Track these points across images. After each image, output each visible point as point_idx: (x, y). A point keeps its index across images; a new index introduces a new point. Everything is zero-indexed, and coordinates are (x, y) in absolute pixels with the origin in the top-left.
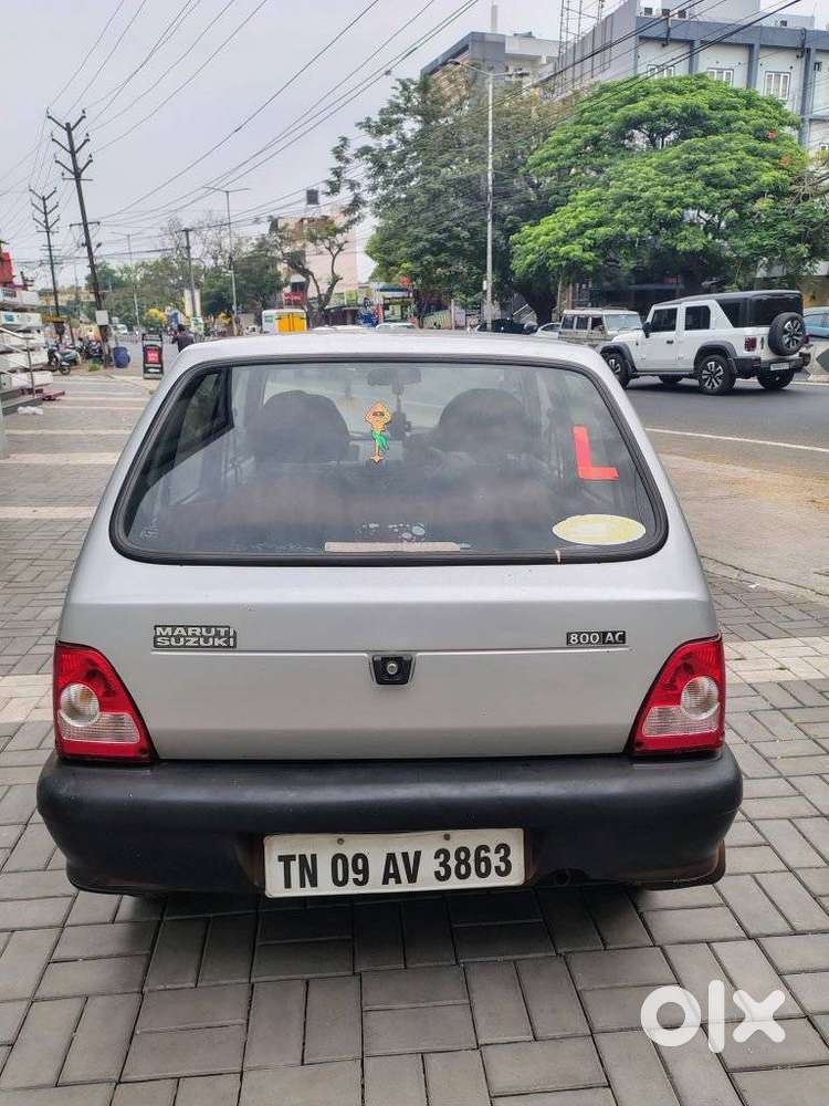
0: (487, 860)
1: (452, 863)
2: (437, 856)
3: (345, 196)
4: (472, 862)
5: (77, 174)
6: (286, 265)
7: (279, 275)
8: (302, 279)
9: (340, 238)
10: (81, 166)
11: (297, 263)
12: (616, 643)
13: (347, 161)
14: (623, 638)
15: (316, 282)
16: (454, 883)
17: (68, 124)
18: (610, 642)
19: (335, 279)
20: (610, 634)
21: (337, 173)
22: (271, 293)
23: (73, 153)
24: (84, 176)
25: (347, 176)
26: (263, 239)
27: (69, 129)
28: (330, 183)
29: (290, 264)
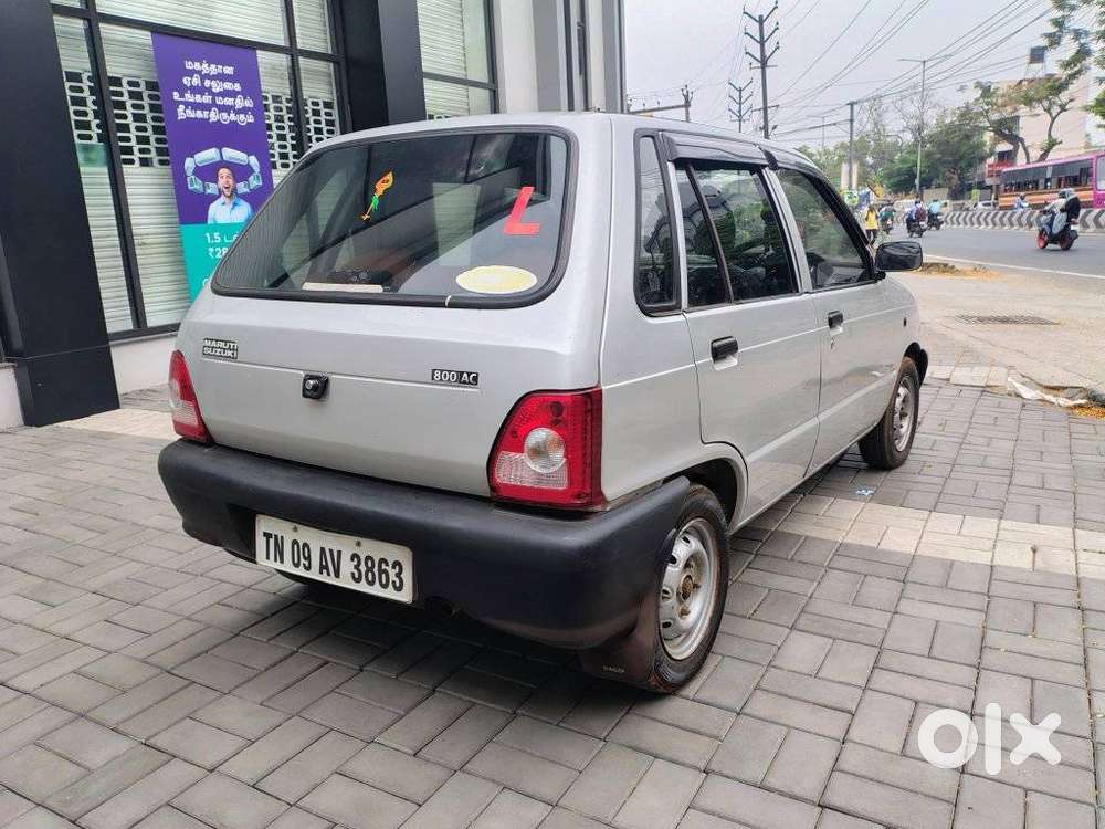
0: (386, 572)
1: (363, 568)
2: (352, 560)
3: (1068, 48)
4: (376, 570)
5: (764, 63)
6: (992, 134)
7: (984, 144)
8: (1011, 147)
9: (1064, 97)
10: (768, 54)
11: (1006, 130)
12: (469, 383)
13: (1073, 8)
14: (475, 379)
15: (1025, 149)
16: (363, 587)
17: (761, 17)
18: (464, 382)
19: (1052, 143)
20: (465, 375)
21: (1059, 23)
22: (970, 165)
23: (762, 43)
24: (769, 63)
25: (1072, 24)
26: (967, 107)
27: (761, 21)
28: (1049, 36)
29: (996, 132)
